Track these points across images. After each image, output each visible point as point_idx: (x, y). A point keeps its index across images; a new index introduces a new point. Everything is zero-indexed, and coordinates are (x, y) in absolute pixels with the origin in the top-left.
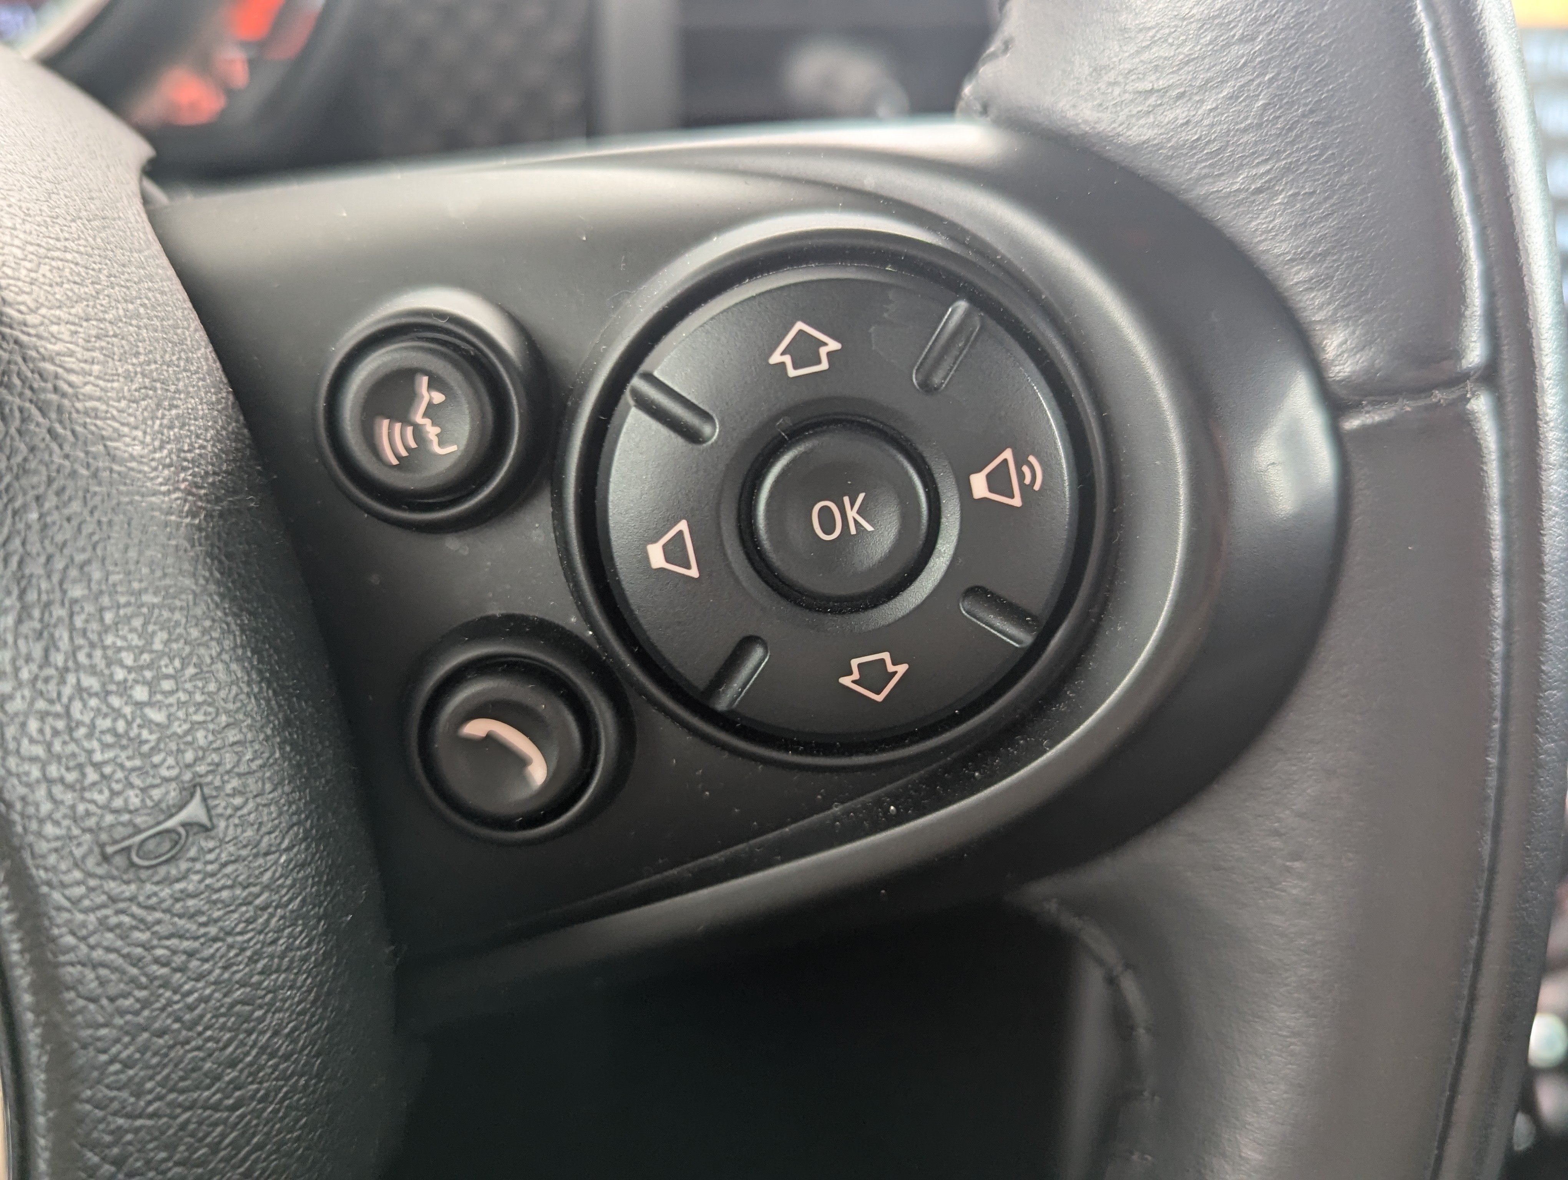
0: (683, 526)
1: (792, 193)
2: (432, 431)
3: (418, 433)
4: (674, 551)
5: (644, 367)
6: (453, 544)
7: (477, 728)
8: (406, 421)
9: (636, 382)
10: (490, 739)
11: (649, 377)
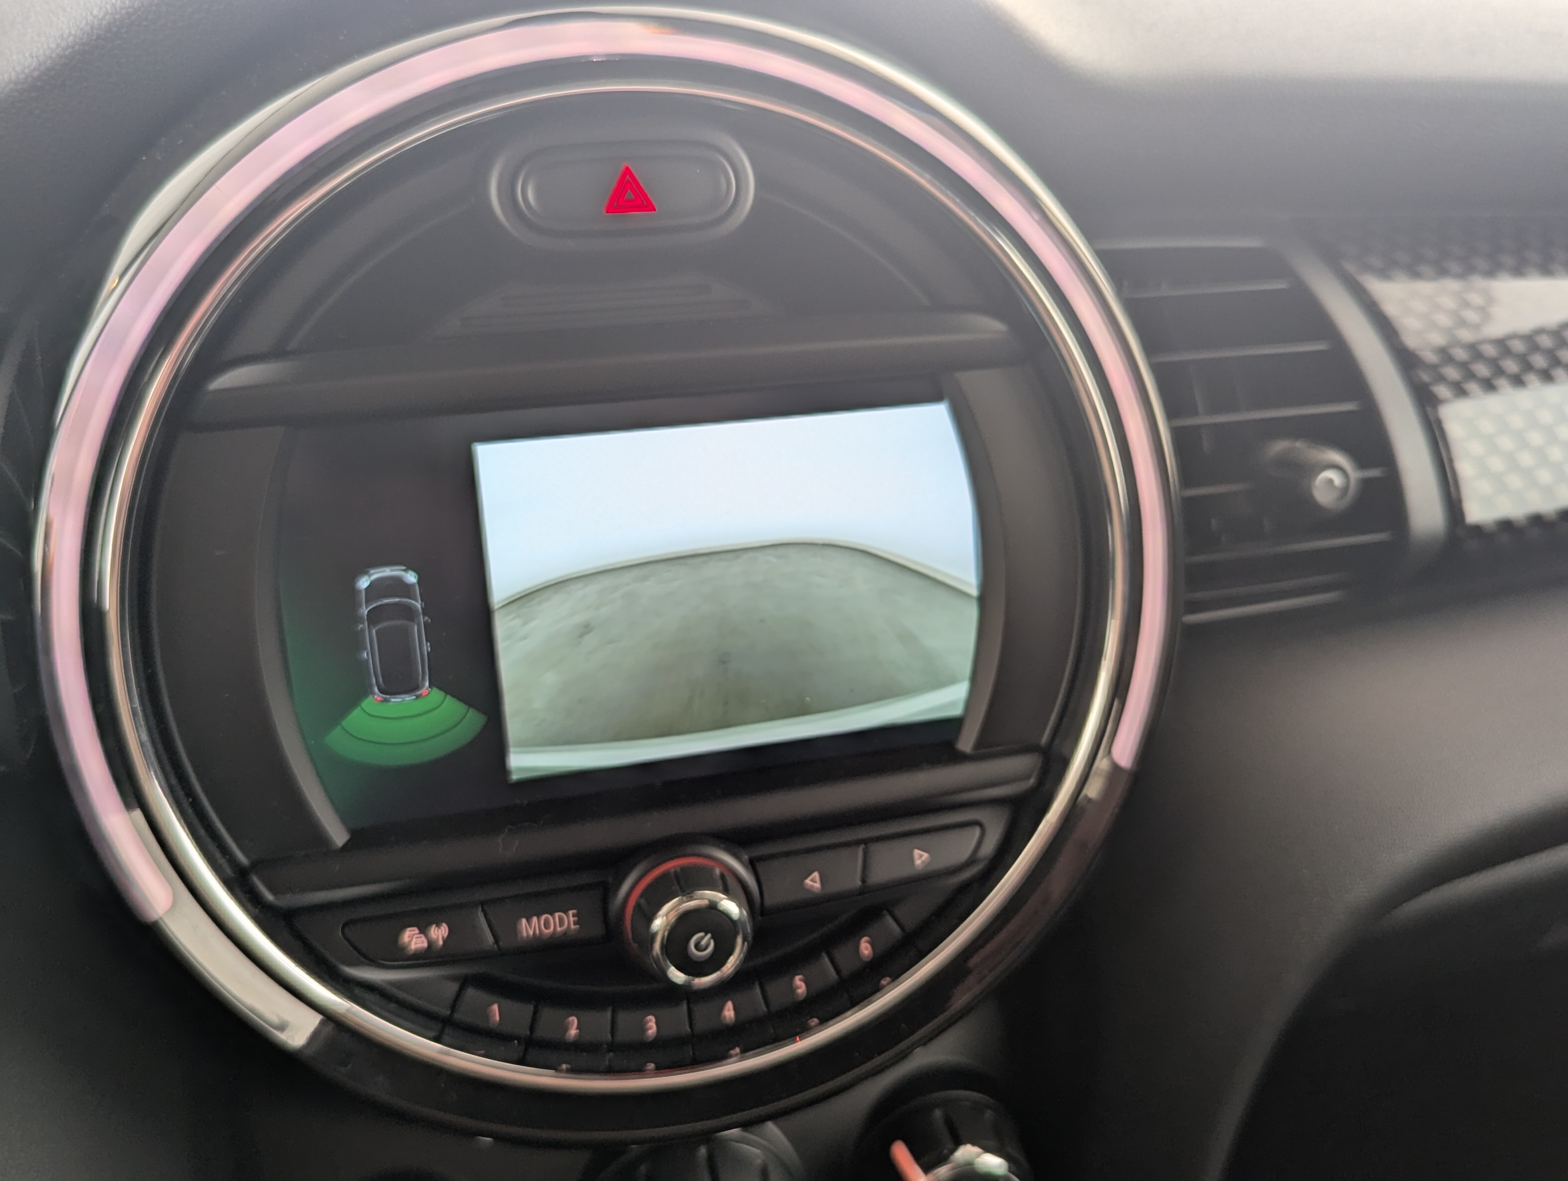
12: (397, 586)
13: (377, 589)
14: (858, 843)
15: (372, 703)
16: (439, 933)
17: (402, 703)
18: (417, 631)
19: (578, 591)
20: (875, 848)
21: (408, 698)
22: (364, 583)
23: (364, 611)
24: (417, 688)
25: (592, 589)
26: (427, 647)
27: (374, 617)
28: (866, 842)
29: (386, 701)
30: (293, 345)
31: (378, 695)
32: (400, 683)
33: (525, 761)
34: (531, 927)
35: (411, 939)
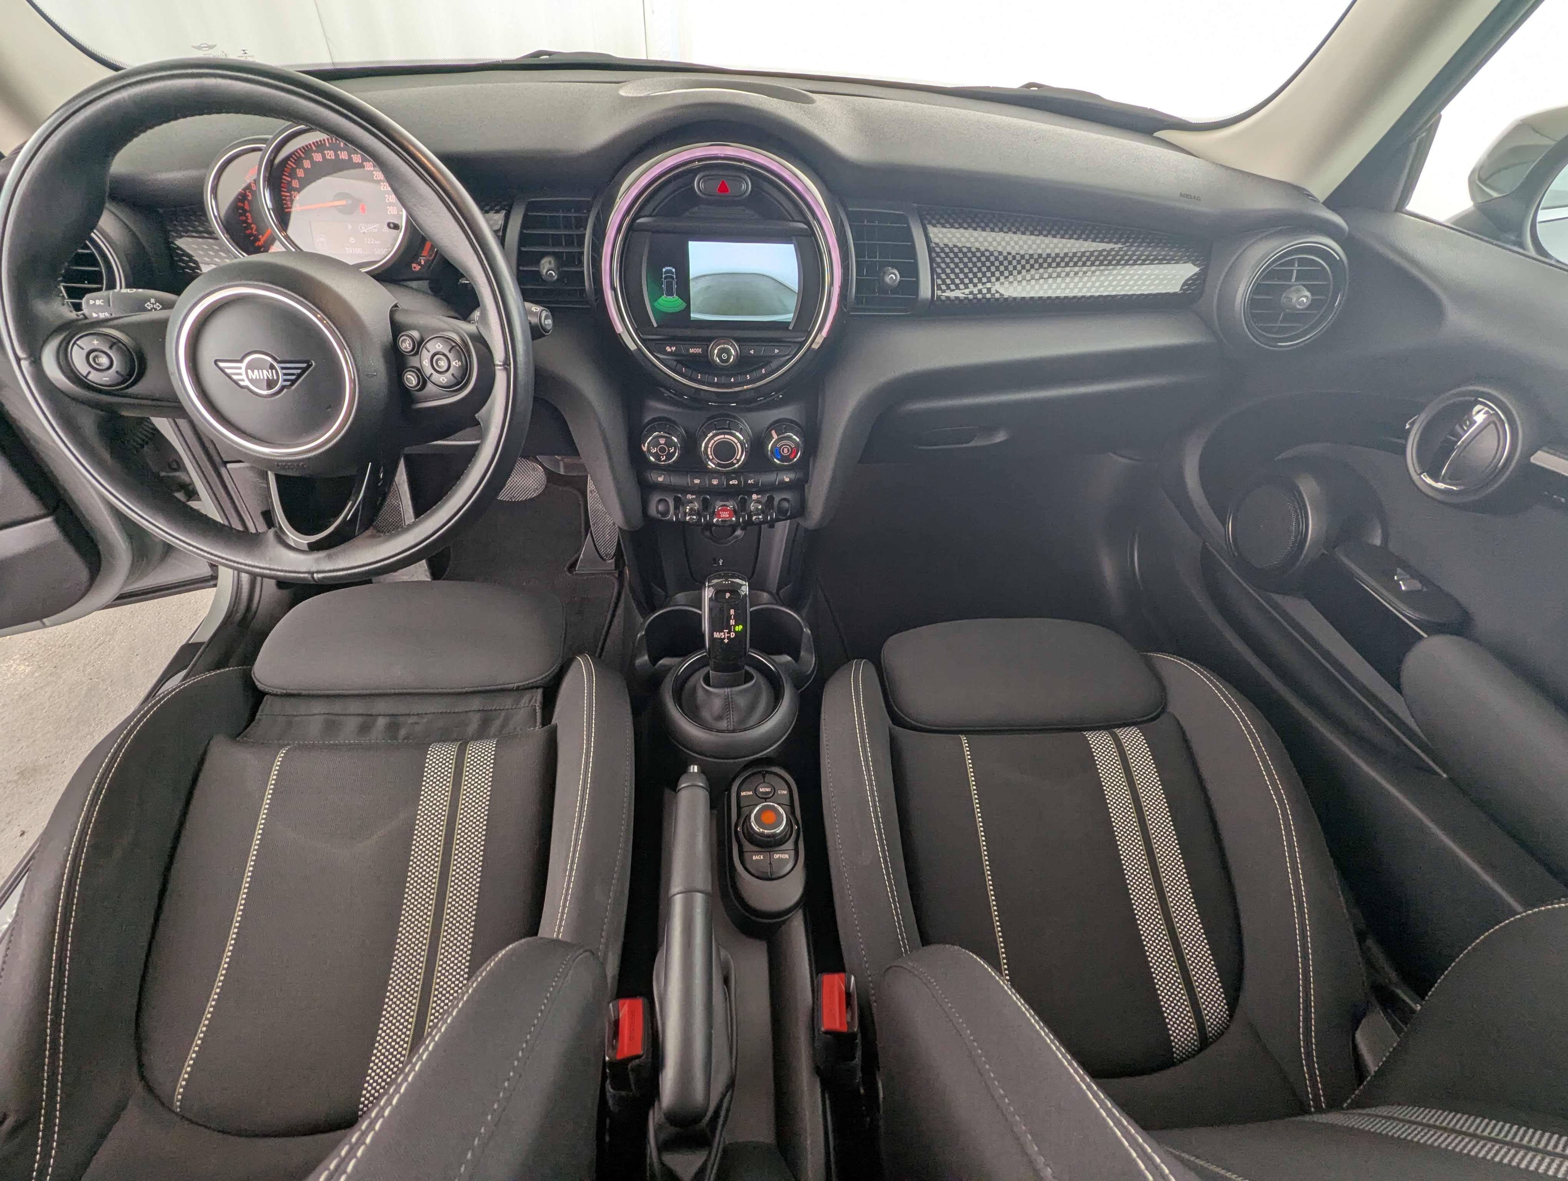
7: (409, 376)
10: (410, 378)
12: (671, 272)
13: (667, 272)
14: (763, 345)
16: (674, 349)
18: (674, 282)
19: (707, 278)
21: (671, 298)
22: (664, 270)
23: (664, 276)
24: (673, 295)
25: (711, 277)
26: (676, 287)
27: (666, 278)
28: (765, 345)
29: (667, 297)
30: (653, 214)
31: (665, 296)
32: (670, 293)
33: (694, 316)
34: (691, 351)
35: (668, 349)
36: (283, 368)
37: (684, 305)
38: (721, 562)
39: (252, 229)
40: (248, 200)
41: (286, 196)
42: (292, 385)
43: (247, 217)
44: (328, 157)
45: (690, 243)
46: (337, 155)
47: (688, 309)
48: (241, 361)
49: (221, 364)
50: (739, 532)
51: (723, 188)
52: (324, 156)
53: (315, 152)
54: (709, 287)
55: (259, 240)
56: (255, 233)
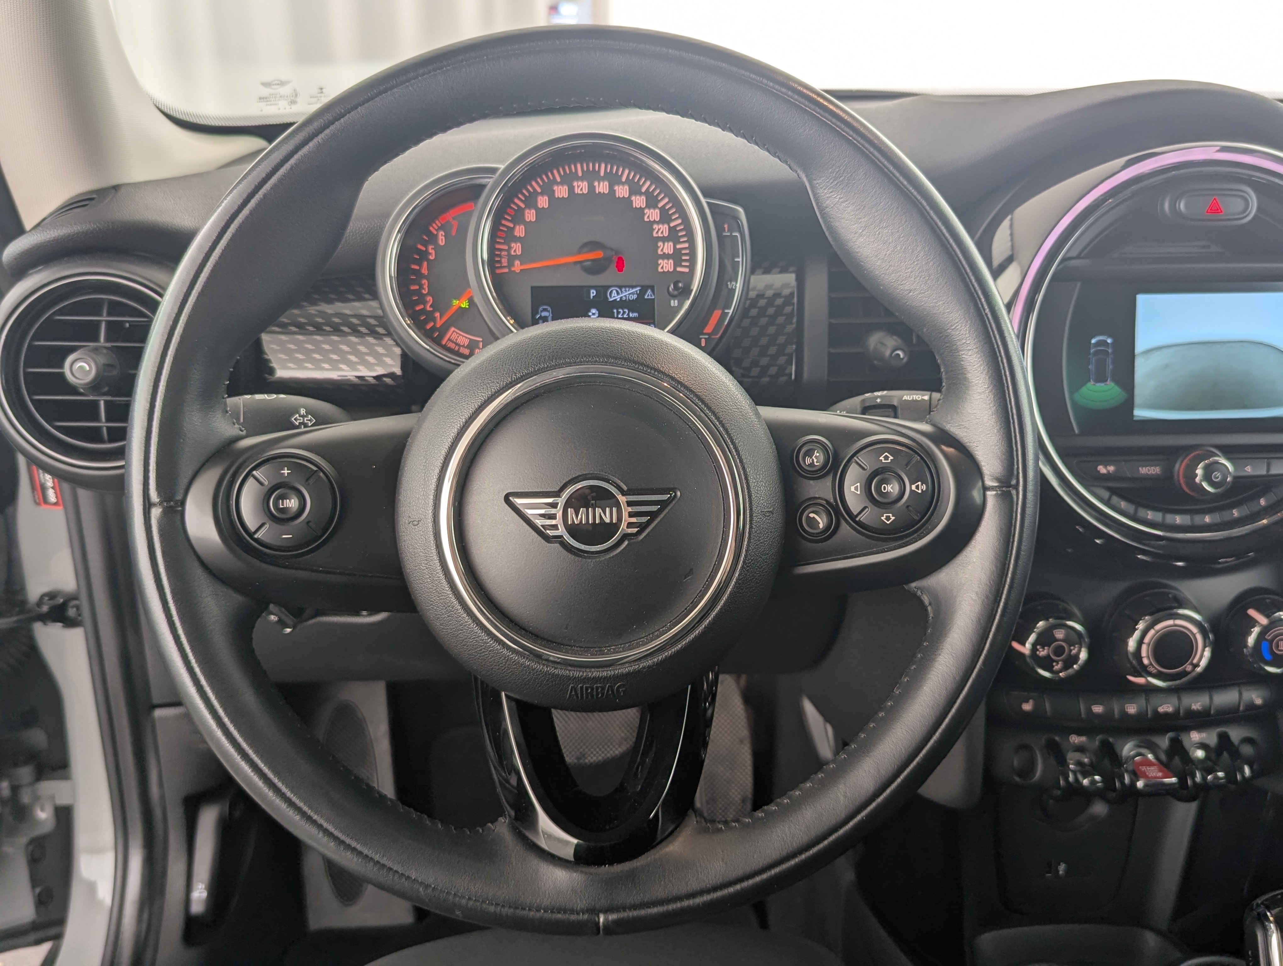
0: (858, 484)
1: (888, 431)
2: (815, 460)
3: (813, 460)
4: (856, 489)
5: (857, 455)
6: (811, 482)
7: (812, 515)
8: (811, 457)
9: (855, 458)
10: (814, 517)
11: (857, 458)
12: (1104, 343)
13: (1099, 343)
14: (1265, 458)
15: (1090, 385)
16: (1111, 468)
17: (1101, 386)
18: (1109, 360)
19: (1165, 351)
20: (1272, 461)
21: (1102, 384)
22: (1093, 341)
23: (1092, 351)
24: (1106, 381)
25: (1171, 350)
26: (1111, 367)
27: (1096, 353)
28: (1268, 458)
29: (1094, 385)
30: (1082, 255)
31: (1092, 382)
32: (1101, 379)
33: (1140, 413)
34: (1144, 470)
35: (1102, 469)
36: (629, 504)
37: (1123, 395)
38: (1062, 868)
39: (425, 303)
40: (428, 260)
41: (500, 250)
42: (639, 533)
43: (421, 286)
44: (577, 191)
45: (1141, 299)
46: (591, 188)
47: (1129, 404)
48: (557, 494)
49: (519, 501)
50: (1099, 809)
51: (1215, 209)
52: (571, 189)
53: (558, 184)
54: (1167, 366)
55: (434, 320)
56: (429, 308)
